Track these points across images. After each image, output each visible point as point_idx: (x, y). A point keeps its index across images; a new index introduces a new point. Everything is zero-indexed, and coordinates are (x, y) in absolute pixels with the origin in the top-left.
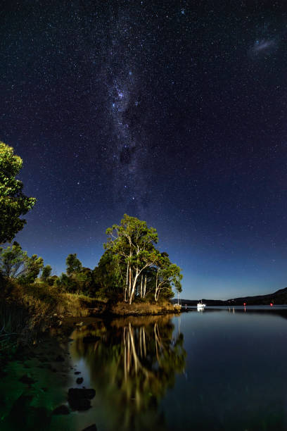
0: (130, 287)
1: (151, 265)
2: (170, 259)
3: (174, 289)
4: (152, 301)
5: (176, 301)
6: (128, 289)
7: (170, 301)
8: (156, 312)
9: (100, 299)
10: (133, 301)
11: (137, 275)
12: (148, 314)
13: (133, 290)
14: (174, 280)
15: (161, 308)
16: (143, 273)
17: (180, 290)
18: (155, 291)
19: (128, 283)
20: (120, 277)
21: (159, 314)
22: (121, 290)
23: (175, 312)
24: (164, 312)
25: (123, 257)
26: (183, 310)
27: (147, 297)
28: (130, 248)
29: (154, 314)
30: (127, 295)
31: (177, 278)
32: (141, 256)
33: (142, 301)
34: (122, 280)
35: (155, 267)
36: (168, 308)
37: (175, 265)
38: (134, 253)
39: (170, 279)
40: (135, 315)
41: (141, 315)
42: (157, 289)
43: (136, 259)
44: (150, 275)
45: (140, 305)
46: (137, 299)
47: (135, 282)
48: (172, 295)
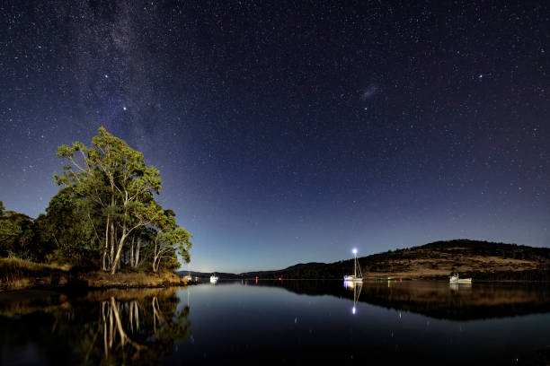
0: (112, 252)
1: (148, 225)
2: (177, 220)
3: (180, 259)
4: (149, 271)
5: (185, 273)
6: (109, 253)
7: (175, 273)
8: (154, 284)
9: (54, 265)
10: (116, 272)
11: (124, 236)
12: (142, 287)
13: (118, 256)
14: (180, 248)
15: (161, 280)
16: (135, 234)
17: (188, 260)
18: (153, 260)
19: (109, 248)
20: (92, 235)
21: (158, 286)
22: (98, 256)
23: (182, 284)
24: (166, 285)
26: (190, 283)
27: (141, 267)
28: (111, 192)
29: (152, 287)
30: (107, 261)
31: (185, 247)
32: (131, 210)
33: (132, 271)
34: (97, 242)
35: (155, 228)
36: (171, 280)
37: (183, 229)
39: (176, 246)
40: (121, 287)
41: (132, 287)
42: (156, 258)
43: (122, 212)
44: (146, 238)
45: (129, 276)
46: (124, 267)
47: (121, 246)
48: (178, 266)
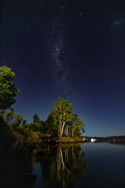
0: (61, 130)
1: (70, 120)
3: (81, 131)
4: (71, 136)
5: (83, 137)
6: (60, 130)
7: (79, 137)
8: (73, 142)
9: (47, 135)
10: (62, 137)
11: (64, 124)
12: (69, 143)
14: (81, 127)
15: (75, 140)
16: (67, 123)
17: (84, 132)
18: (72, 132)
19: (60, 129)
20: (56, 125)
21: (74, 143)
22: (57, 131)
23: (82, 142)
24: (77, 142)
25: (58, 116)
26: (85, 141)
27: (68, 135)
28: (61, 112)
29: (72, 143)
30: (59, 133)
31: (82, 126)
32: (65, 116)
33: (66, 136)
34: (57, 127)
35: (72, 121)
36: (78, 140)
37: (81, 120)
38: (63, 115)
39: (79, 126)
40: (63, 143)
41: (66, 143)
42: (73, 131)
43: (63, 117)
44: (70, 124)
45: (65, 138)
46: (64, 135)
47: (63, 128)
48: (81, 134)
